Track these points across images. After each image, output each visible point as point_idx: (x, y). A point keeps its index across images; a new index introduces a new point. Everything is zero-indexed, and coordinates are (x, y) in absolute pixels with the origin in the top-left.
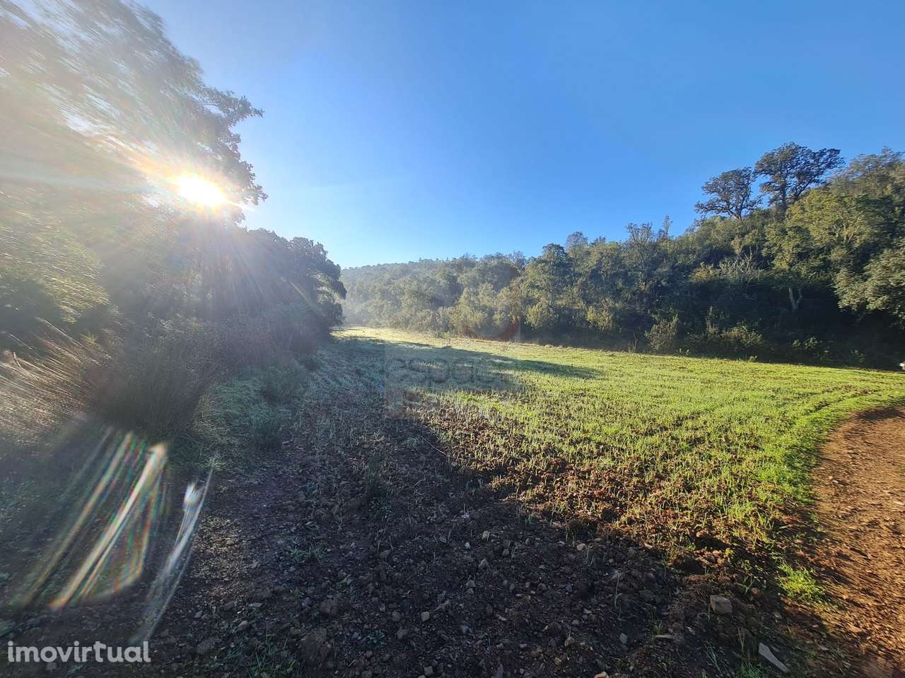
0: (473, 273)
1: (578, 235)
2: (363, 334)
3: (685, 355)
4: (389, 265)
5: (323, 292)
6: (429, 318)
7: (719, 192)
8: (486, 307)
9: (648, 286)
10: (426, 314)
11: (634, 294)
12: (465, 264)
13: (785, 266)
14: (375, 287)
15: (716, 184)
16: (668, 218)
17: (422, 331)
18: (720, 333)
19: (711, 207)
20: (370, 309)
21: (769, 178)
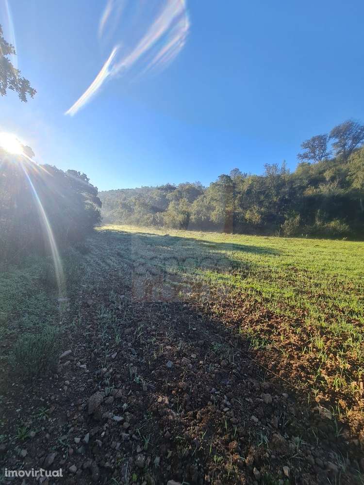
0: (175, 192)
1: (236, 170)
2: (113, 228)
3: (305, 238)
4: (124, 190)
5: (87, 204)
6: (152, 219)
7: (310, 148)
8: (185, 212)
9: (278, 199)
10: (150, 216)
11: (270, 203)
12: (170, 188)
13: (359, 186)
14: (117, 202)
15: (309, 143)
16: (285, 161)
17: (148, 226)
18: (324, 225)
19: (305, 156)
20: (115, 214)
21: (337, 140)
